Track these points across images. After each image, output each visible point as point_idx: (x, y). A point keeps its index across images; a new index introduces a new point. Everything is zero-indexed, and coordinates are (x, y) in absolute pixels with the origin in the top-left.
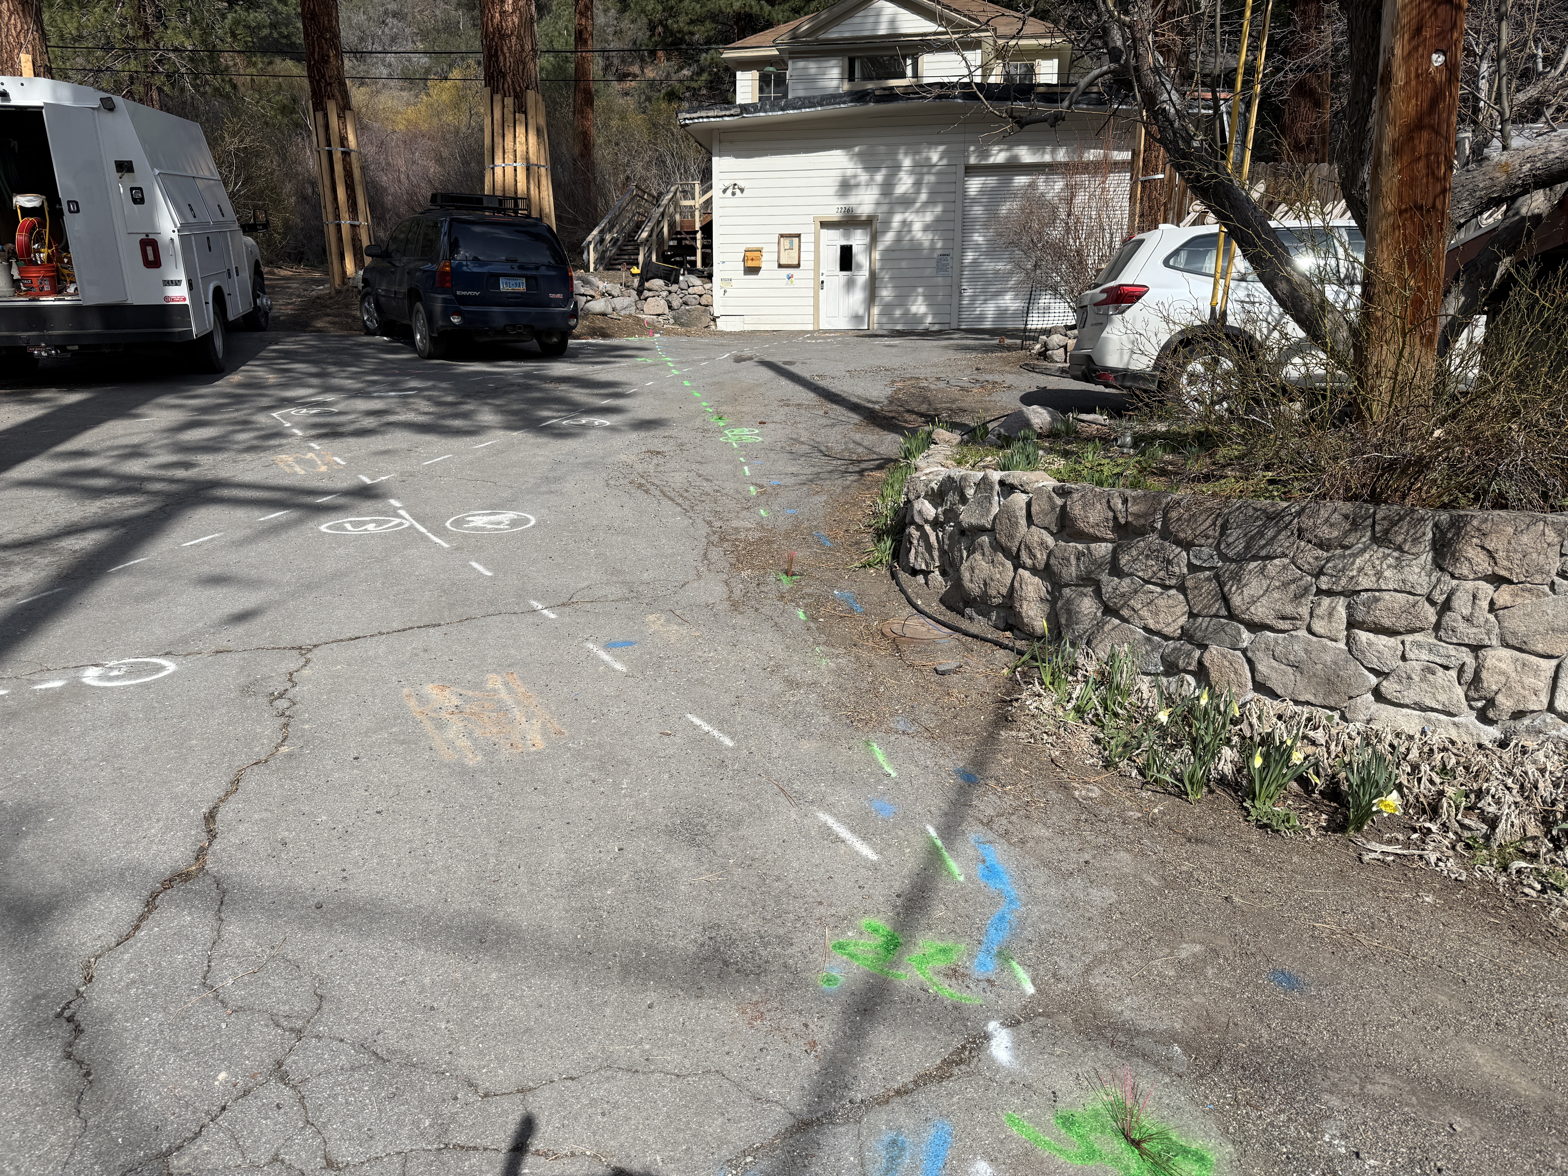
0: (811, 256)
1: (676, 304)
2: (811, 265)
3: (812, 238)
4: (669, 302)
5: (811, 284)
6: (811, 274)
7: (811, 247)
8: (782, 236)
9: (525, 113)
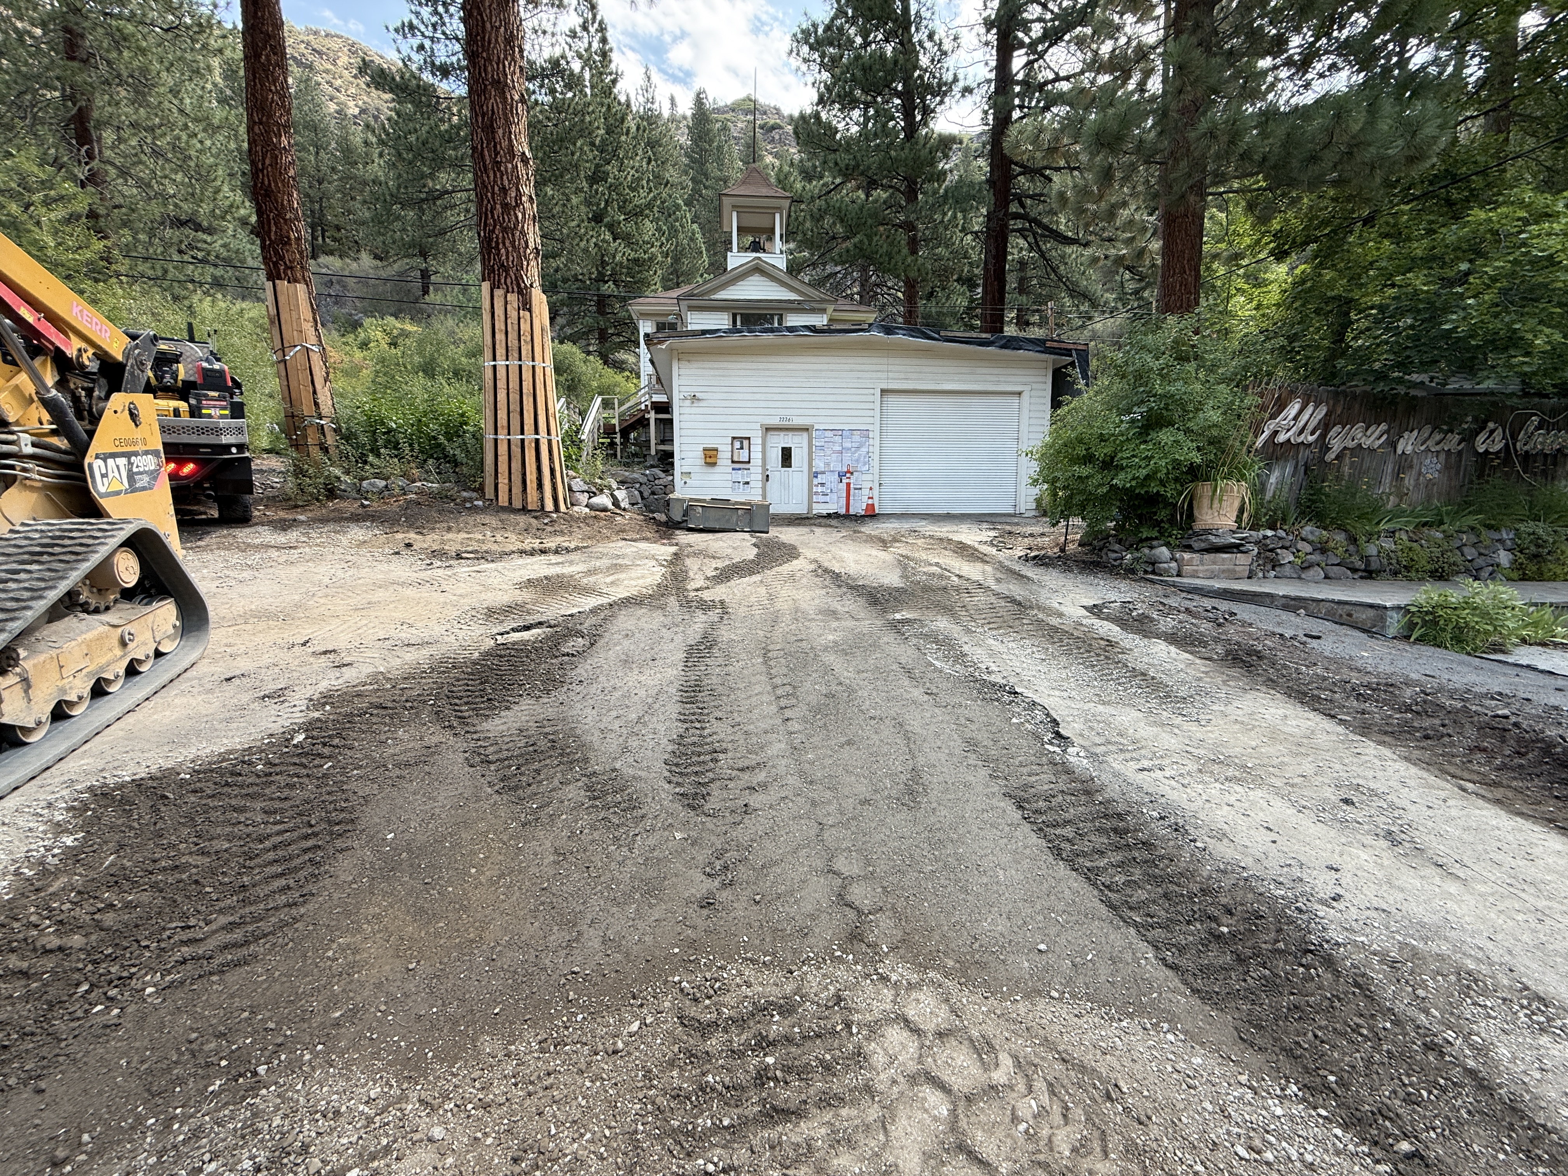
0: (760, 455)
1: (646, 494)
2: (760, 462)
3: (760, 441)
4: (641, 493)
5: (760, 477)
6: (760, 470)
7: (760, 448)
8: (734, 438)
9: (530, 310)
